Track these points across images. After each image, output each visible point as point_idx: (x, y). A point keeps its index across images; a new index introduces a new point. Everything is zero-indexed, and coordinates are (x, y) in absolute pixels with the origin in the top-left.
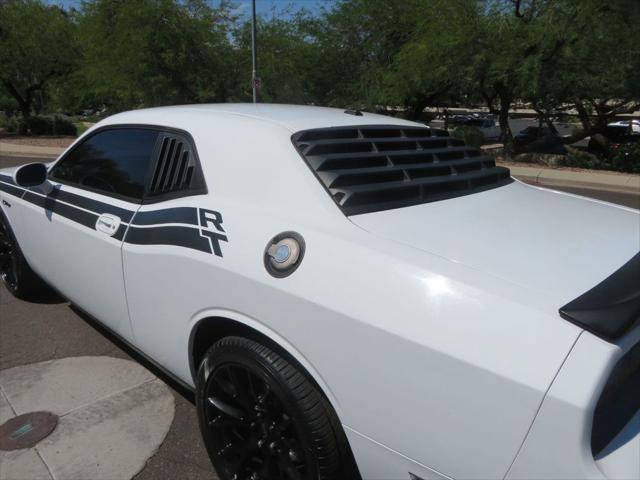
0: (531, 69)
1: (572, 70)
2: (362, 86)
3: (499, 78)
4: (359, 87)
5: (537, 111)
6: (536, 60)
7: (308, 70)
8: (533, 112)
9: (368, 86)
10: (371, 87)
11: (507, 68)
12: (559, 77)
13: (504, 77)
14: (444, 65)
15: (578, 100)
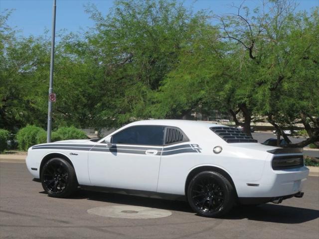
0: (264, 96)
3: (243, 101)
4: (124, 101)
5: (273, 124)
6: (266, 89)
8: (269, 125)
11: (247, 93)
13: (246, 100)
14: (203, 90)
15: (303, 116)
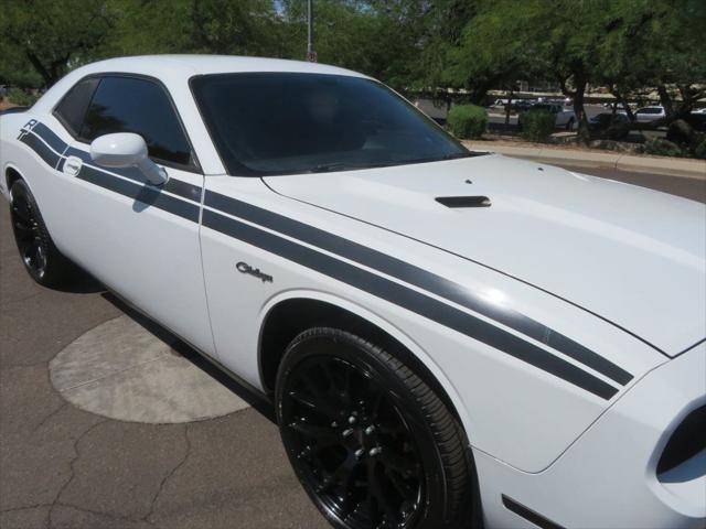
0: (614, 45)
1: (657, 47)
2: (422, 64)
3: (579, 55)
4: (419, 64)
5: (616, 95)
7: (364, 45)
9: (430, 63)
10: (433, 64)
11: (587, 43)
12: (644, 55)
13: (583, 54)
15: (660, 82)
